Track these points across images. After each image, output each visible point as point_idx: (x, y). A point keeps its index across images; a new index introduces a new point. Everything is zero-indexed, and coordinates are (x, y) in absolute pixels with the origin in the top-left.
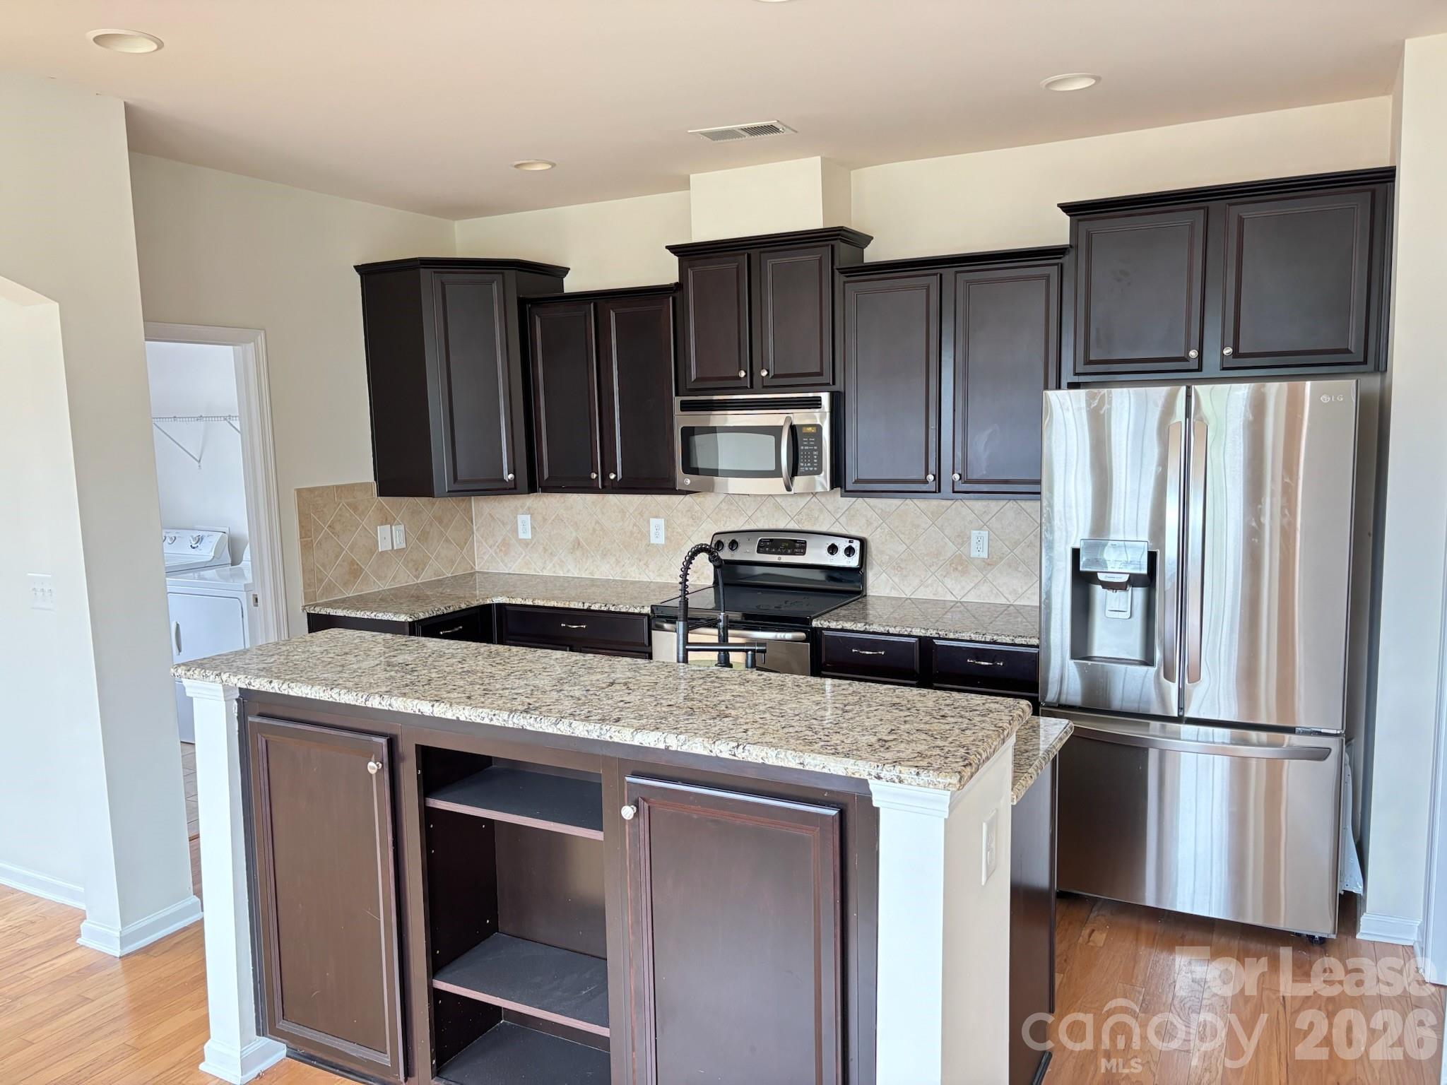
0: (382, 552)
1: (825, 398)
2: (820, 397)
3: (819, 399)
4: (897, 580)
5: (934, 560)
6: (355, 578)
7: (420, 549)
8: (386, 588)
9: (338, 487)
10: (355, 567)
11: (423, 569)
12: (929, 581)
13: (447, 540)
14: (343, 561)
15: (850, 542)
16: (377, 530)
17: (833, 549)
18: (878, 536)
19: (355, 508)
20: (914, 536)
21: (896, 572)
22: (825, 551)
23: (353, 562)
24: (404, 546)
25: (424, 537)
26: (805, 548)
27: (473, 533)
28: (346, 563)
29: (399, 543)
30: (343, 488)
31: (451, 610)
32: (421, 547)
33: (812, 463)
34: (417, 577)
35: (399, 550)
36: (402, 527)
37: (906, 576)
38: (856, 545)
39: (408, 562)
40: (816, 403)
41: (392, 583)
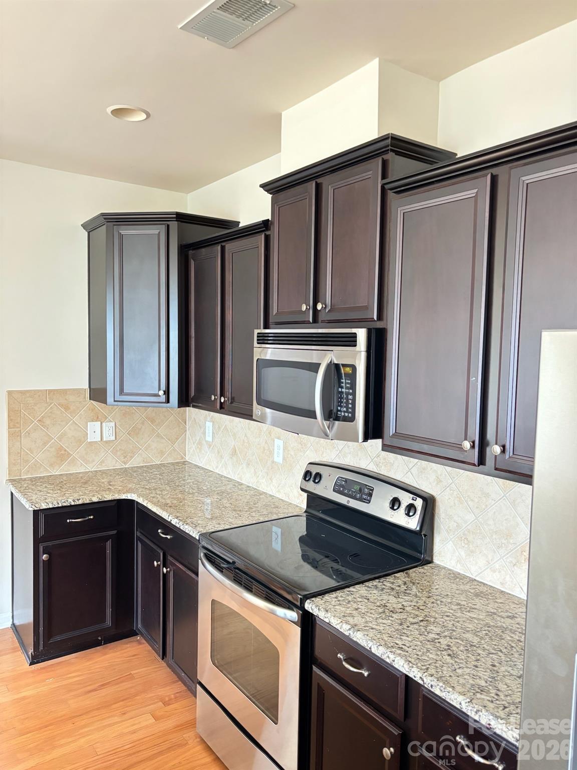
0: (90, 442)
1: (362, 334)
2: (355, 333)
3: (354, 336)
4: (463, 553)
5: (504, 541)
6: (62, 461)
7: (130, 442)
8: (92, 470)
9: (50, 391)
10: (63, 452)
11: (132, 457)
12: (497, 566)
13: (158, 436)
14: (51, 447)
15: (413, 499)
16: (87, 426)
17: (395, 503)
18: (447, 498)
19: (67, 408)
20: (484, 507)
21: (463, 545)
22: (387, 504)
23: (61, 448)
24: (113, 438)
25: (135, 432)
26: (370, 495)
27: (186, 431)
28: (53, 449)
29: (109, 435)
30: (55, 392)
31: (80, 502)
32: (130, 439)
33: (347, 408)
34: (125, 463)
35: (107, 442)
36: (113, 424)
37: (472, 552)
38: (419, 503)
39: (117, 451)
40: (351, 340)
41: (99, 466)
